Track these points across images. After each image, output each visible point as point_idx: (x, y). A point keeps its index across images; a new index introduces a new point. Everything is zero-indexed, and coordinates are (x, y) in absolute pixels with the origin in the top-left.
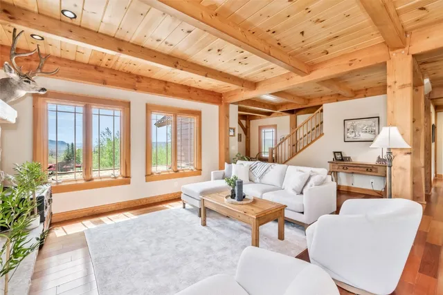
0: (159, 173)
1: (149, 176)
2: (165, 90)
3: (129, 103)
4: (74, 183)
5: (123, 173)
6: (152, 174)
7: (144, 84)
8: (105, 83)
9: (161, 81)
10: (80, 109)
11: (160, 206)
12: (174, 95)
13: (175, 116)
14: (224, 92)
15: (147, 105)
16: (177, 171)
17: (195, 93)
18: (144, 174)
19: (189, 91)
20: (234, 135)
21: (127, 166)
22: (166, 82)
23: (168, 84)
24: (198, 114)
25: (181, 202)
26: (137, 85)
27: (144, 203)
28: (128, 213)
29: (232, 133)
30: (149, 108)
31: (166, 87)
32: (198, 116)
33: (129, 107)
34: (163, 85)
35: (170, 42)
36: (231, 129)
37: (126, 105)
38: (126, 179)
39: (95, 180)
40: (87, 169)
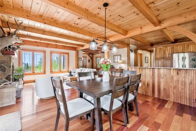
0: (55, 71)
1: (52, 72)
2: (56, 47)
3: (45, 51)
5: (44, 71)
7: (50, 46)
8: (38, 46)
9: (55, 45)
10: (31, 53)
12: (59, 48)
13: (60, 54)
15: (51, 52)
16: (61, 71)
17: (67, 48)
18: (50, 71)
19: (64, 47)
20: (81, 60)
21: (45, 69)
24: (68, 54)
26: (48, 46)
29: (80, 59)
30: (51, 53)
33: (45, 52)
37: (44, 52)
38: (44, 73)
39: (35, 73)
40: (33, 69)
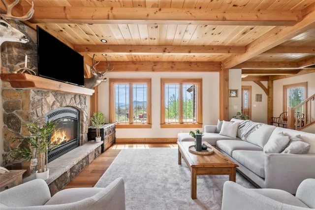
0: (169, 123)
1: (163, 125)
2: (172, 67)
4: (125, 124)
5: (148, 121)
6: (164, 123)
7: (159, 66)
8: (137, 70)
9: (169, 62)
10: (128, 86)
11: (167, 145)
12: (178, 70)
13: (181, 84)
14: (222, 60)
15: (161, 79)
16: (182, 123)
17: (196, 66)
18: (160, 123)
19: (190, 65)
20: (236, 96)
21: (150, 117)
22: (173, 62)
23: (175, 63)
24: (200, 81)
25: (177, 145)
26: (154, 68)
27: (159, 141)
28: (147, 145)
29: (234, 94)
30: (163, 81)
31: (173, 65)
32: (200, 83)
33: (151, 82)
34: (171, 65)
35: (153, 37)
36: (233, 90)
37: (149, 81)
38: (150, 125)
39: (134, 124)
